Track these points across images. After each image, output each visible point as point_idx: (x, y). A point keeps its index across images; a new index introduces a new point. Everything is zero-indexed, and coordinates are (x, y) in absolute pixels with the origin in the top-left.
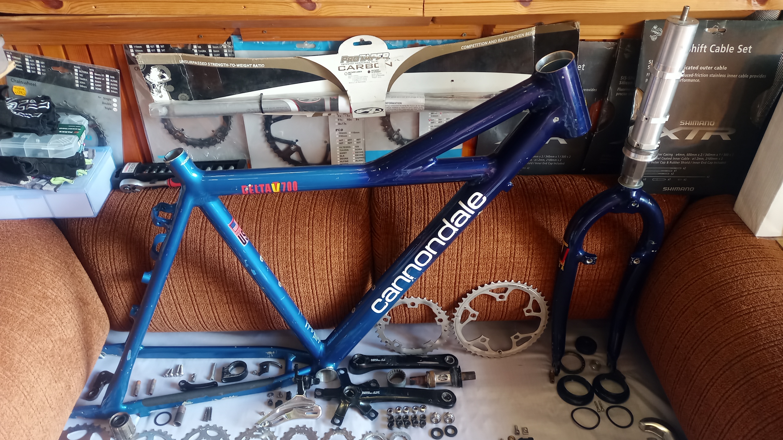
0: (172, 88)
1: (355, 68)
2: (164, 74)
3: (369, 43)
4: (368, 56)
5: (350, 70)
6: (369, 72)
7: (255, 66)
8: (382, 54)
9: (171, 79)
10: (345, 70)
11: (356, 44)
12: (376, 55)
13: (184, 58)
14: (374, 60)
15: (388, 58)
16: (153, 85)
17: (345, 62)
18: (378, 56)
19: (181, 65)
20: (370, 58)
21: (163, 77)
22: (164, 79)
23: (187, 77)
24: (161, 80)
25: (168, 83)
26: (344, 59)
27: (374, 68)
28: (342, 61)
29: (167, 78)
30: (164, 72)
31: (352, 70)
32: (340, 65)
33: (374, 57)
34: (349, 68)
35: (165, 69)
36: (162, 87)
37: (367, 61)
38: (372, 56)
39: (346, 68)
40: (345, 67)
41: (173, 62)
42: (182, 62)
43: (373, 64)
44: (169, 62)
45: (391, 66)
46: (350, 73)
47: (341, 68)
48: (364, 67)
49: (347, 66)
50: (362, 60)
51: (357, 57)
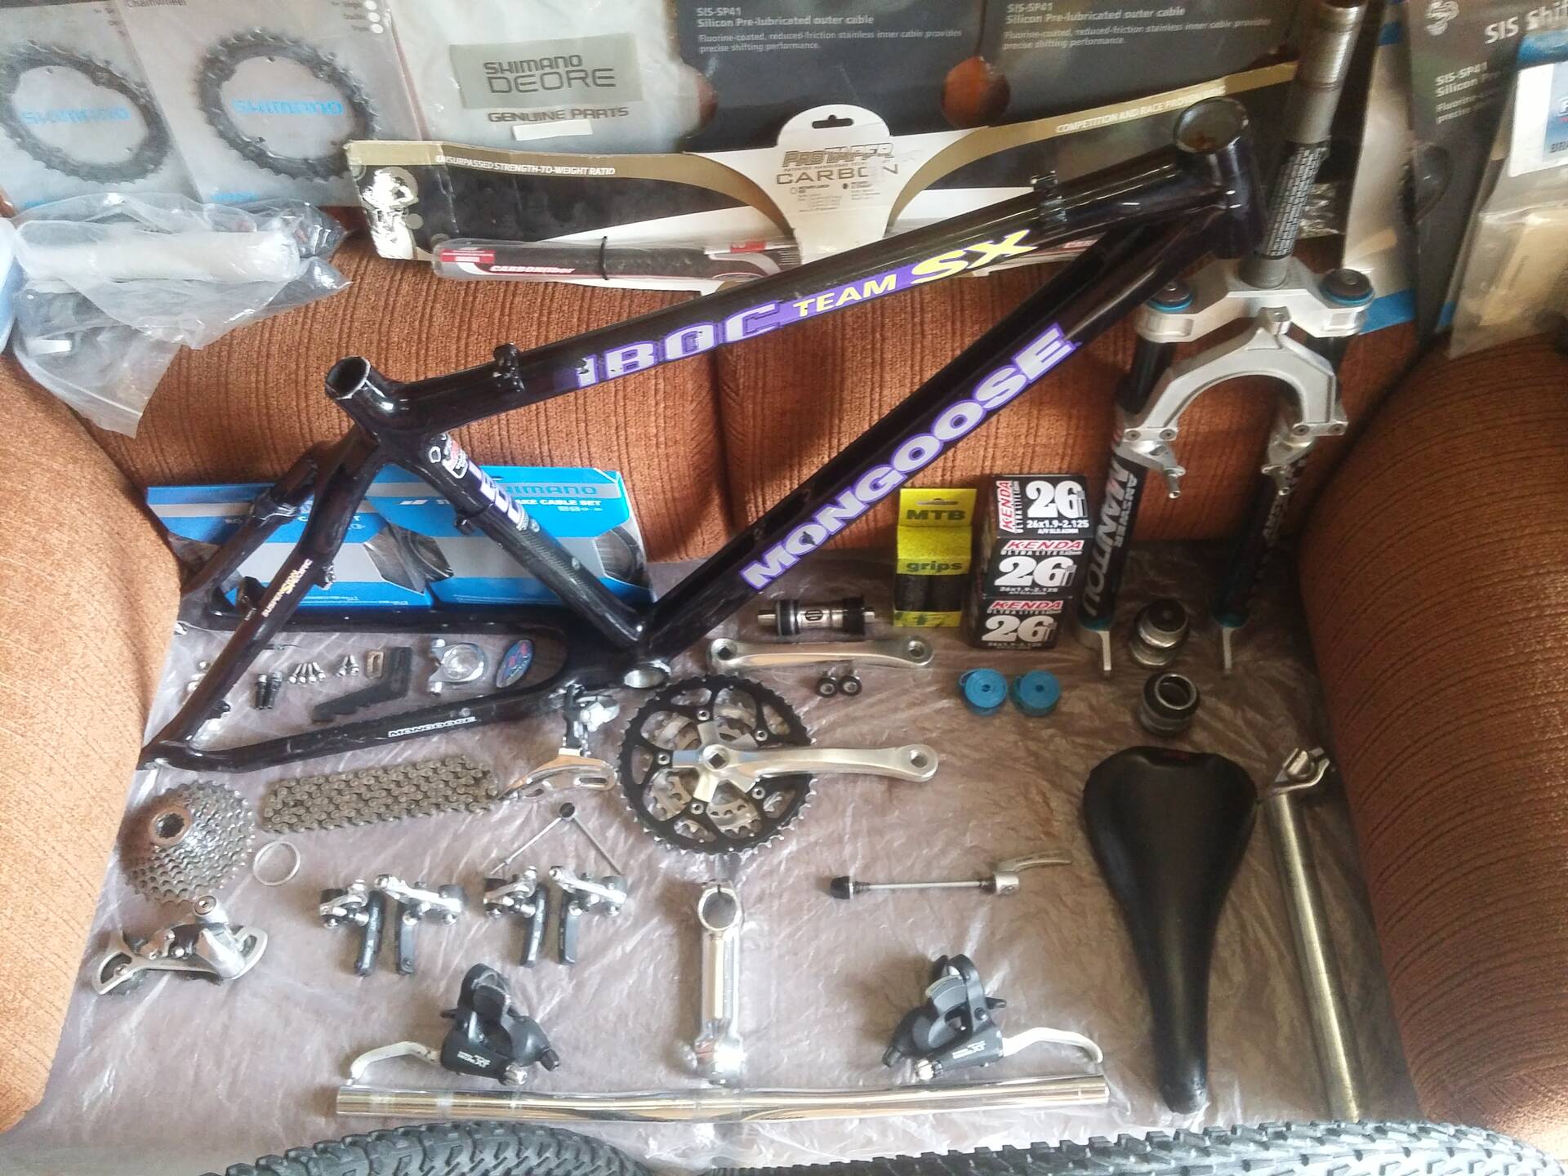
0: (418, 221)
1: (814, 175)
2: (403, 189)
3: (847, 122)
4: (843, 150)
5: (802, 183)
6: (845, 186)
7: (595, 172)
8: (875, 147)
9: (416, 200)
10: (791, 182)
11: (817, 125)
12: (862, 150)
13: (446, 151)
14: (858, 159)
15: (887, 155)
16: (379, 212)
17: (792, 165)
18: (868, 150)
19: (439, 166)
20: (848, 156)
21: (399, 194)
22: (402, 200)
23: (451, 194)
24: (397, 202)
25: (411, 209)
26: (791, 157)
27: (857, 179)
28: (785, 164)
29: (410, 197)
30: (402, 183)
31: (808, 183)
32: (781, 170)
33: (857, 154)
34: (800, 179)
35: (408, 176)
36: (398, 219)
37: (841, 162)
38: (854, 150)
39: (794, 178)
40: (790, 175)
41: (425, 160)
42: (441, 160)
43: (856, 168)
44: (414, 161)
45: (895, 172)
46: (802, 190)
47: (782, 179)
48: (835, 176)
49: (796, 175)
50: (831, 160)
51: (820, 153)
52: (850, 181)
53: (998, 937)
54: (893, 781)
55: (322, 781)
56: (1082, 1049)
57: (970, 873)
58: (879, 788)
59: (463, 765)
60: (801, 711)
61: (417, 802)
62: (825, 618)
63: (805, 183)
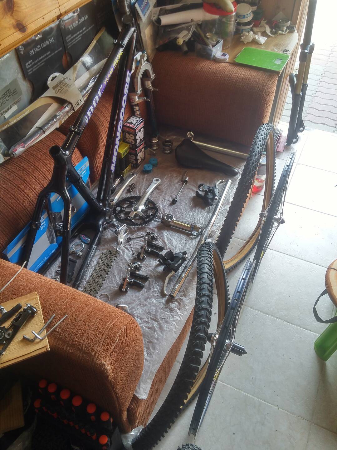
1: (60, 89)
3: (56, 77)
6: (66, 87)
7: (26, 113)
11: (52, 80)
14: (63, 81)
15: (66, 78)
18: (63, 79)
20: (61, 82)
26: (54, 88)
27: (66, 84)
28: (54, 90)
33: (62, 81)
37: (61, 84)
39: (58, 91)
43: (64, 83)
45: (70, 80)
46: (61, 92)
47: (56, 92)
48: (63, 86)
49: (57, 90)
50: (60, 84)
51: (57, 84)
52: (66, 86)
53: (196, 186)
54: (156, 188)
55: (88, 284)
56: (220, 183)
57: (182, 185)
58: (157, 191)
59: (105, 254)
60: (133, 195)
61: (108, 266)
62: (117, 182)
63: (60, 91)
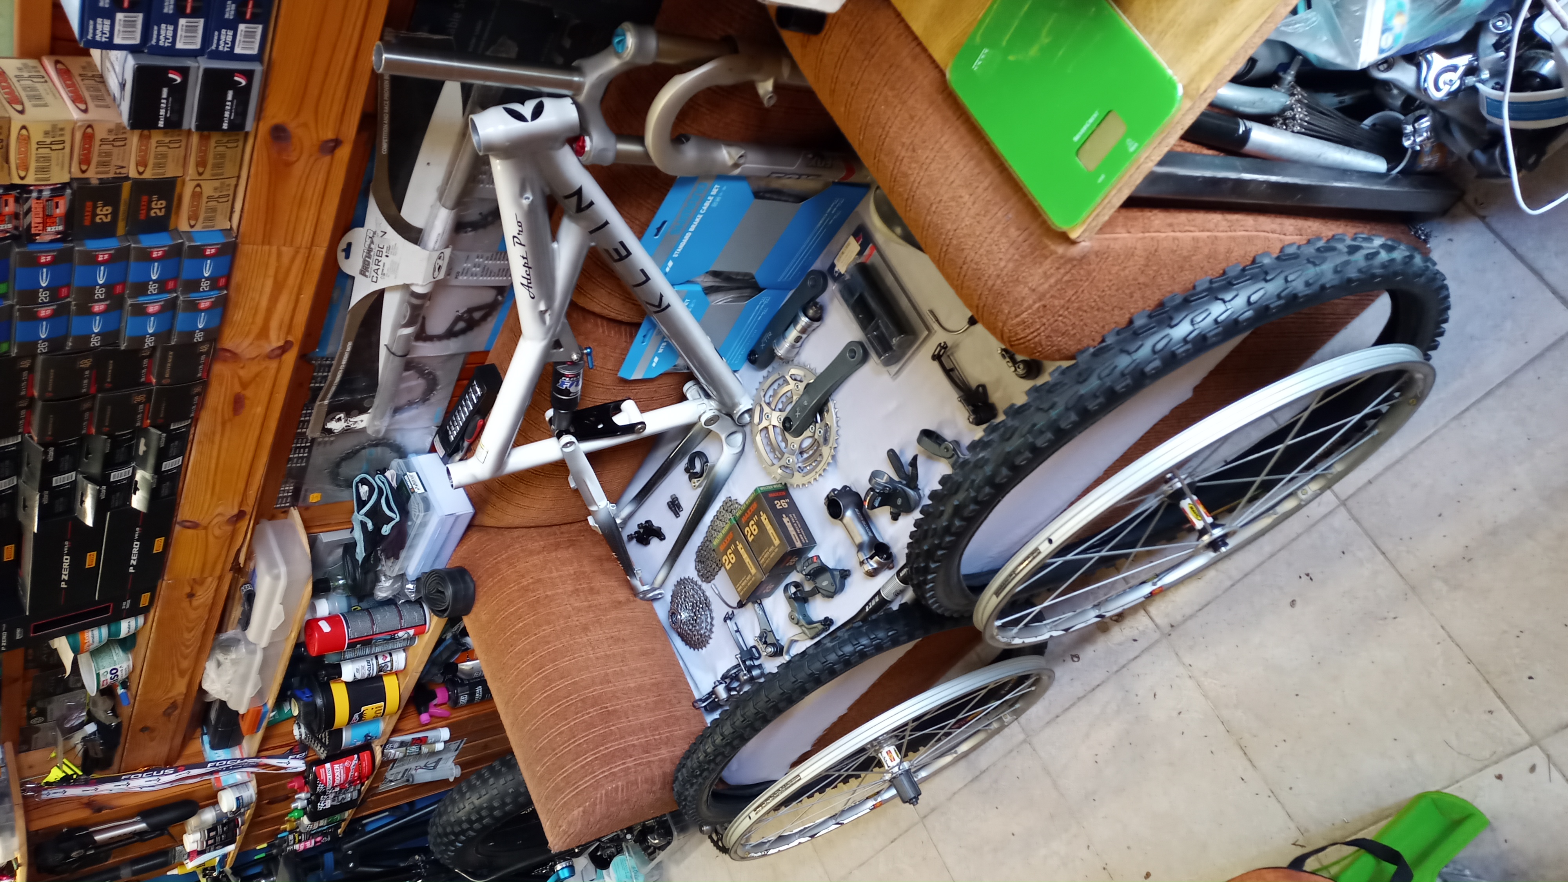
0: (355, 412)
1: (376, 267)
2: (337, 417)
3: (350, 245)
6: (388, 256)
8: (368, 237)
9: (344, 412)
10: (377, 277)
11: (347, 258)
12: (368, 243)
13: (323, 399)
14: (372, 246)
15: (375, 233)
16: (346, 428)
17: (367, 274)
18: (369, 241)
19: (330, 403)
20: (370, 250)
22: (343, 418)
23: (344, 398)
24: (344, 420)
25: (348, 416)
26: (362, 273)
27: (384, 251)
28: (366, 276)
29: (342, 415)
30: (334, 417)
32: (368, 279)
33: (369, 247)
34: (377, 273)
35: (331, 416)
36: (352, 420)
37: (372, 254)
38: (367, 247)
39: (376, 275)
40: (373, 276)
41: (324, 410)
42: (326, 402)
43: (378, 249)
44: (324, 414)
45: (385, 233)
46: (384, 274)
47: (375, 279)
48: (380, 259)
49: (373, 274)
50: (370, 258)
51: (364, 261)
52: (384, 254)
63: (380, 272)
